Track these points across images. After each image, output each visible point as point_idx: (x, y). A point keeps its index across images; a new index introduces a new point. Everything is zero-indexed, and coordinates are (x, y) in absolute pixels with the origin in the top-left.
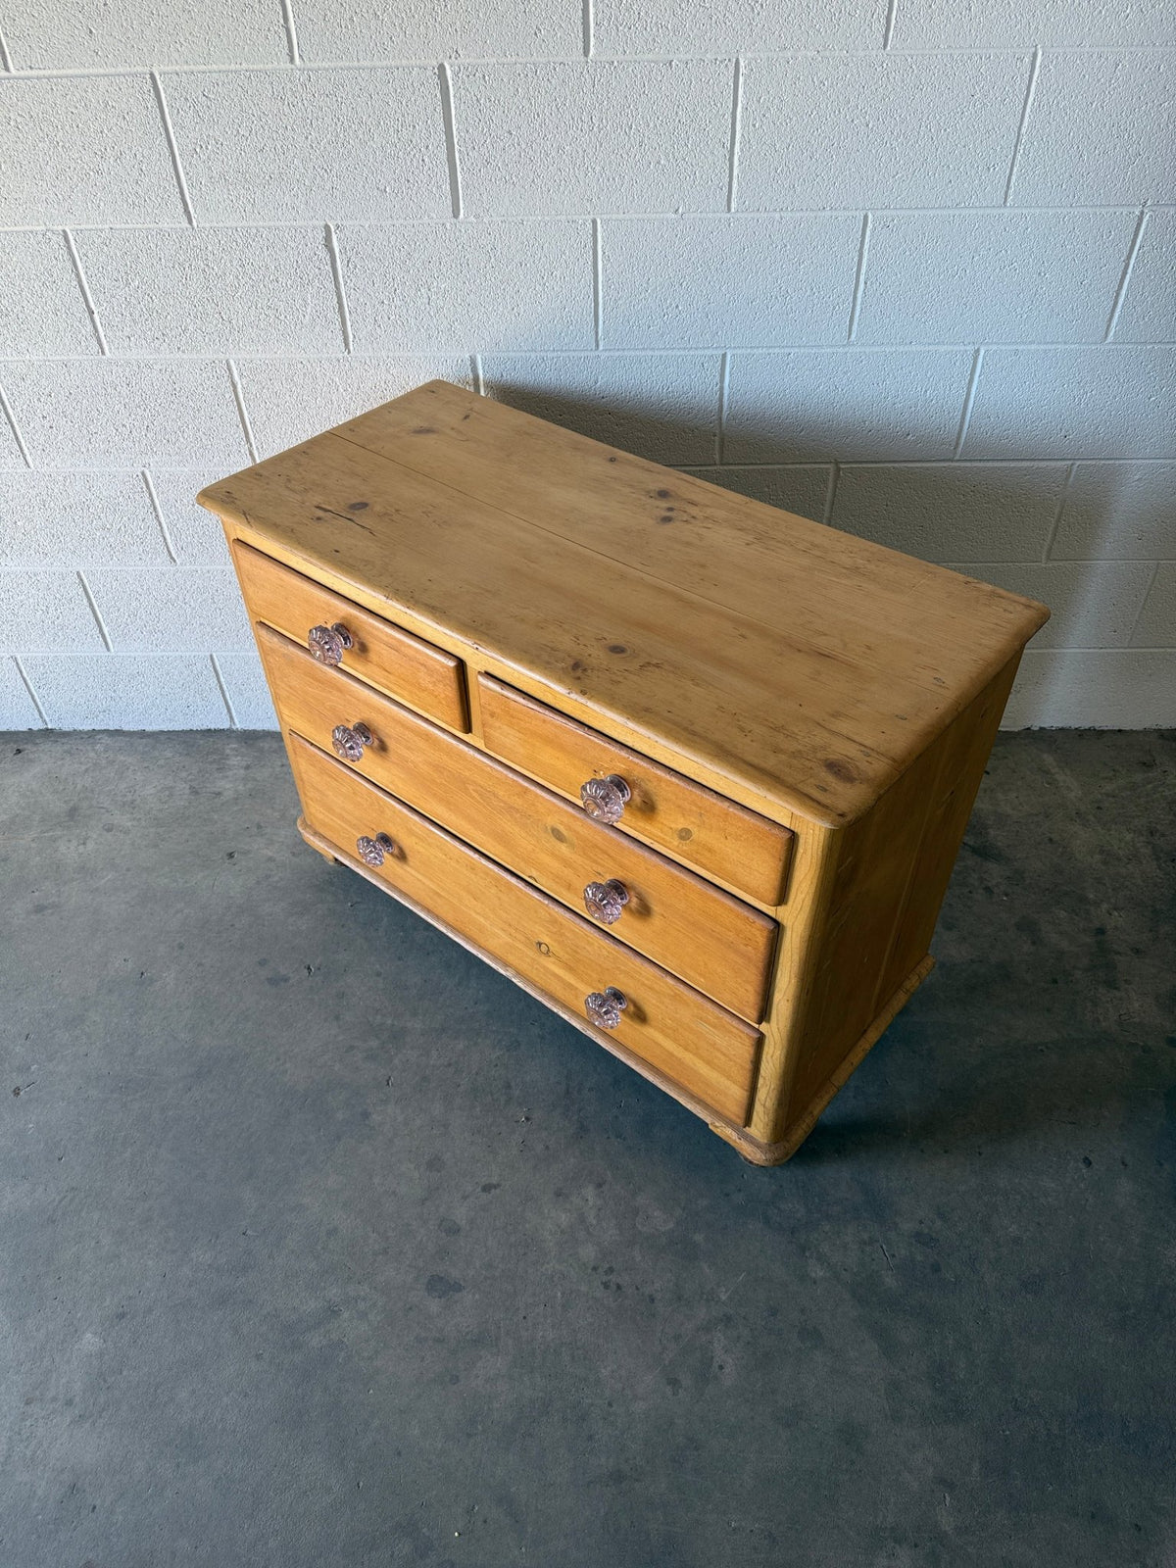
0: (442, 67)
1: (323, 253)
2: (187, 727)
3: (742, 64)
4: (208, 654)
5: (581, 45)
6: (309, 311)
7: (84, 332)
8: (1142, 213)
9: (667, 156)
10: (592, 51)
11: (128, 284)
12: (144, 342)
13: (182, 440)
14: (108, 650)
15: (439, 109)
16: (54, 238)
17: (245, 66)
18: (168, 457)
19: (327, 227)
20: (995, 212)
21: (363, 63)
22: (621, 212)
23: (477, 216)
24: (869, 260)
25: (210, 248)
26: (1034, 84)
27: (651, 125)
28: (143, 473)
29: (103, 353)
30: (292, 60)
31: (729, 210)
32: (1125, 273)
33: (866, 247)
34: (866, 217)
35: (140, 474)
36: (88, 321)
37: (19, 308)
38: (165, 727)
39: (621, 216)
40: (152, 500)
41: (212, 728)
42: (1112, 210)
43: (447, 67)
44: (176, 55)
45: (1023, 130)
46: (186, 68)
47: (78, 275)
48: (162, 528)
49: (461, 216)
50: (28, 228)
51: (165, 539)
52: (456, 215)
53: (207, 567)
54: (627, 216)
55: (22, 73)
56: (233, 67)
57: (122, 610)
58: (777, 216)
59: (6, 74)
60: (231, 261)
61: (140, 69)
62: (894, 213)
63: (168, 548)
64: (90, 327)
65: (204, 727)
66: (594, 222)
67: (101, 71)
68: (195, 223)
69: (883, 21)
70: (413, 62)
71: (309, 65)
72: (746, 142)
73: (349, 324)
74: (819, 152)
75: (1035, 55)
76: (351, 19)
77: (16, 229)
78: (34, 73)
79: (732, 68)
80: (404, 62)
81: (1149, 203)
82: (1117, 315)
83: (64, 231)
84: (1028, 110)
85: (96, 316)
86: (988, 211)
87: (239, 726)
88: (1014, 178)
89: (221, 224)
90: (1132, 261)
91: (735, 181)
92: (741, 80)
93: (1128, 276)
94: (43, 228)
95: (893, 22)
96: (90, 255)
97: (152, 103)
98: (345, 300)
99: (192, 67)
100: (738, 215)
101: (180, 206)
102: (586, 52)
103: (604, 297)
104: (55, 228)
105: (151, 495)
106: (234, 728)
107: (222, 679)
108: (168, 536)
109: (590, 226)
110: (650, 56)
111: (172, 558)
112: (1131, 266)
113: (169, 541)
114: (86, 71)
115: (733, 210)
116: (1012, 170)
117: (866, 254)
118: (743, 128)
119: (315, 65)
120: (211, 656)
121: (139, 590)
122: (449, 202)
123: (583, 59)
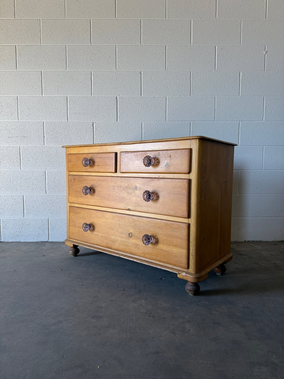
0: (117, 97)
1: (92, 127)
2: (36, 241)
3: (167, 98)
4: (48, 218)
5: (140, 94)
6: (87, 137)
7: (42, 140)
8: (239, 122)
9: (155, 112)
10: (142, 95)
11: (53, 132)
12: (53, 143)
13: (56, 163)
14: (24, 217)
15: (116, 103)
16: (41, 123)
17: (83, 96)
18: (52, 167)
19: (93, 123)
20: (213, 122)
21: (103, 96)
22: (147, 121)
23: (121, 121)
24: (192, 130)
25: (70, 125)
26: (216, 101)
27: (152, 107)
28: (45, 171)
29: (44, 145)
30: (92, 95)
31: (166, 121)
32: (239, 133)
33: (191, 128)
34: (190, 122)
35: (44, 171)
36: (43, 138)
37: (30, 136)
38: (31, 241)
39: (147, 122)
40: (46, 177)
41: (43, 241)
42: (234, 122)
43: (118, 97)
44: (72, 94)
45: (216, 108)
46: (73, 96)
47: (44, 130)
48: (46, 184)
49: (118, 121)
50: (37, 121)
51: (46, 187)
52: (117, 121)
53: (54, 194)
54: (148, 122)
55: (44, 96)
56: (81, 96)
57: (30, 206)
58: (175, 122)
59: (42, 96)
60: (74, 128)
61: (65, 96)
62: (195, 122)
63: (46, 189)
64: (43, 139)
65: (41, 241)
66: (142, 123)
67: (58, 96)
68: (69, 121)
69: (190, 92)
70: (112, 96)
71: (94, 96)
72: (168, 110)
73: (95, 140)
74: (181, 111)
75: (215, 97)
76: (103, 89)
77: (35, 121)
78: (47, 96)
79: (165, 98)
80: (111, 96)
81: (240, 120)
82: (239, 140)
83: (44, 122)
84: (216, 105)
85: (45, 138)
86: (212, 121)
87: (50, 240)
88: (215, 116)
89: (73, 121)
90: (240, 130)
91: (167, 116)
92: (167, 100)
93: (240, 133)
94: (40, 121)
95: (191, 92)
96: (47, 126)
97: (66, 101)
98: (94, 136)
99: (74, 96)
100: (167, 122)
101: (67, 118)
102: (141, 95)
103: (143, 136)
104: (42, 121)
105: (45, 176)
106: (49, 241)
107: (49, 226)
108: (47, 186)
109: (141, 123)
110: (152, 96)
111: (46, 192)
112: (240, 131)
113: (47, 187)
114: (55, 96)
115: (167, 121)
116: (215, 115)
117: (191, 129)
118: (168, 107)
119: (95, 96)
120: (48, 219)
121: (36, 200)
122: (116, 119)
123: (140, 96)
